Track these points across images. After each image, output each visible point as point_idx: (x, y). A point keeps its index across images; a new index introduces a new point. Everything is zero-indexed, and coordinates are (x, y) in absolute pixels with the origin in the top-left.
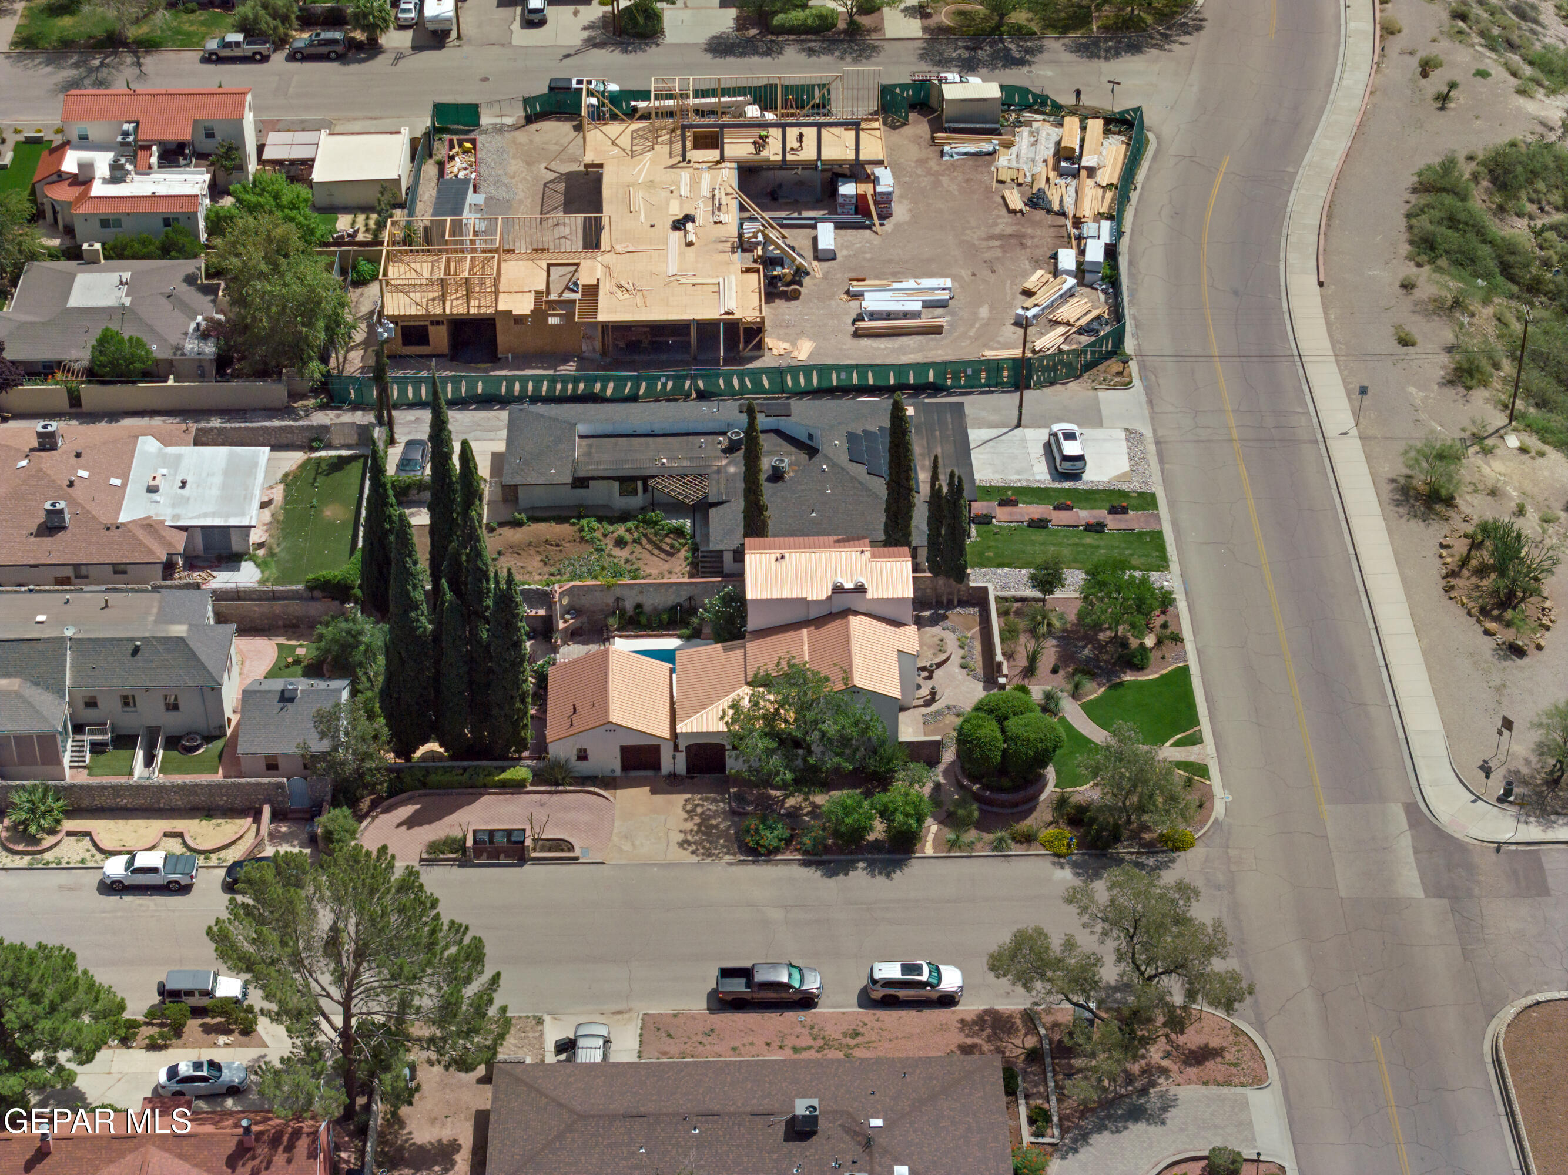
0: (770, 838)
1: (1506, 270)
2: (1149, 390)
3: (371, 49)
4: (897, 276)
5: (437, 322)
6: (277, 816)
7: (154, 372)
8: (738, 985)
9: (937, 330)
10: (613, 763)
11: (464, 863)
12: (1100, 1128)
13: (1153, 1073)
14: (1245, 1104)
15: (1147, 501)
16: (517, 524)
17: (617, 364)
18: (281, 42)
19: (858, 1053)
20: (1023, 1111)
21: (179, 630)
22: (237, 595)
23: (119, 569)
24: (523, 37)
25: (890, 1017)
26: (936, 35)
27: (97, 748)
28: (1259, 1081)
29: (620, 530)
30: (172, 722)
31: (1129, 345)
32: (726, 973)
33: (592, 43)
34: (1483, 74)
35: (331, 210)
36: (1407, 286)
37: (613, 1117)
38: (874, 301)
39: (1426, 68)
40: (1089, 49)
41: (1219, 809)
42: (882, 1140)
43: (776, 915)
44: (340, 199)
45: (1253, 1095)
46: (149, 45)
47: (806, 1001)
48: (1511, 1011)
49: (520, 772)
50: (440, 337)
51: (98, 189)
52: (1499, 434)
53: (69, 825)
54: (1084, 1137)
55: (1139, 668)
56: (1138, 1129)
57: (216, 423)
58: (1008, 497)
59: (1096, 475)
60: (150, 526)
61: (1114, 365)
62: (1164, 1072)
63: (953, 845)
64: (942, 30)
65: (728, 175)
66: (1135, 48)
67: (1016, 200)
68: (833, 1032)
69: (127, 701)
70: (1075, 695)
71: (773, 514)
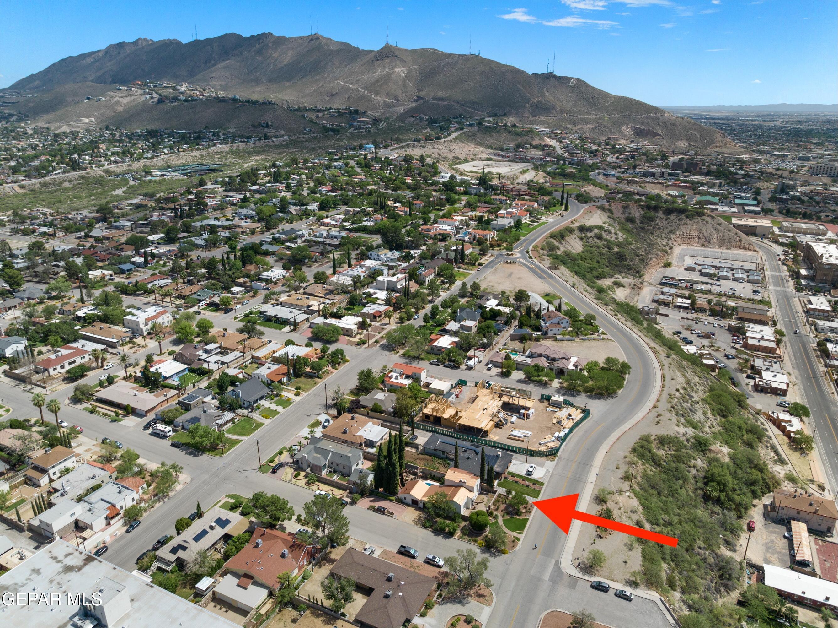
0: (427, 524)
1: (653, 460)
2: (557, 463)
3: (458, 368)
4: (523, 429)
5: (432, 415)
6: (350, 493)
7: (382, 412)
8: (403, 550)
9: (523, 441)
10: (410, 502)
11: (374, 511)
12: (451, 602)
13: (469, 595)
14: (483, 609)
15: (542, 484)
16: (422, 454)
17: (461, 432)
18: (443, 363)
19: (417, 571)
20: (438, 593)
21: (350, 455)
22: (368, 453)
23: (352, 443)
24: (485, 371)
25: (427, 566)
26: (561, 388)
27: (330, 472)
28: (489, 605)
29: (440, 461)
30: (344, 471)
31: (559, 454)
32: (402, 546)
33: (497, 375)
34: (670, 420)
35: (432, 393)
36: (625, 457)
37: (359, 564)
38: (515, 433)
39: (659, 415)
40: (590, 397)
41: (517, 548)
42: (401, 587)
43: (420, 539)
44: (434, 391)
45: (486, 608)
46: (422, 359)
47: (413, 557)
48: (549, 611)
49: (393, 498)
50: (431, 418)
51: (392, 380)
52: (626, 492)
53: (317, 483)
54: (446, 603)
55: (519, 516)
56: (458, 606)
57: (388, 424)
58: (513, 475)
59: (535, 476)
60: (360, 437)
61: (553, 457)
62: (471, 596)
63: (461, 538)
64: (563, 387)
65: (500, 403)
66: (599, 399)
67: (555, 421)
68: (415, 565)
69: (338, 465)
70: (503, 517)
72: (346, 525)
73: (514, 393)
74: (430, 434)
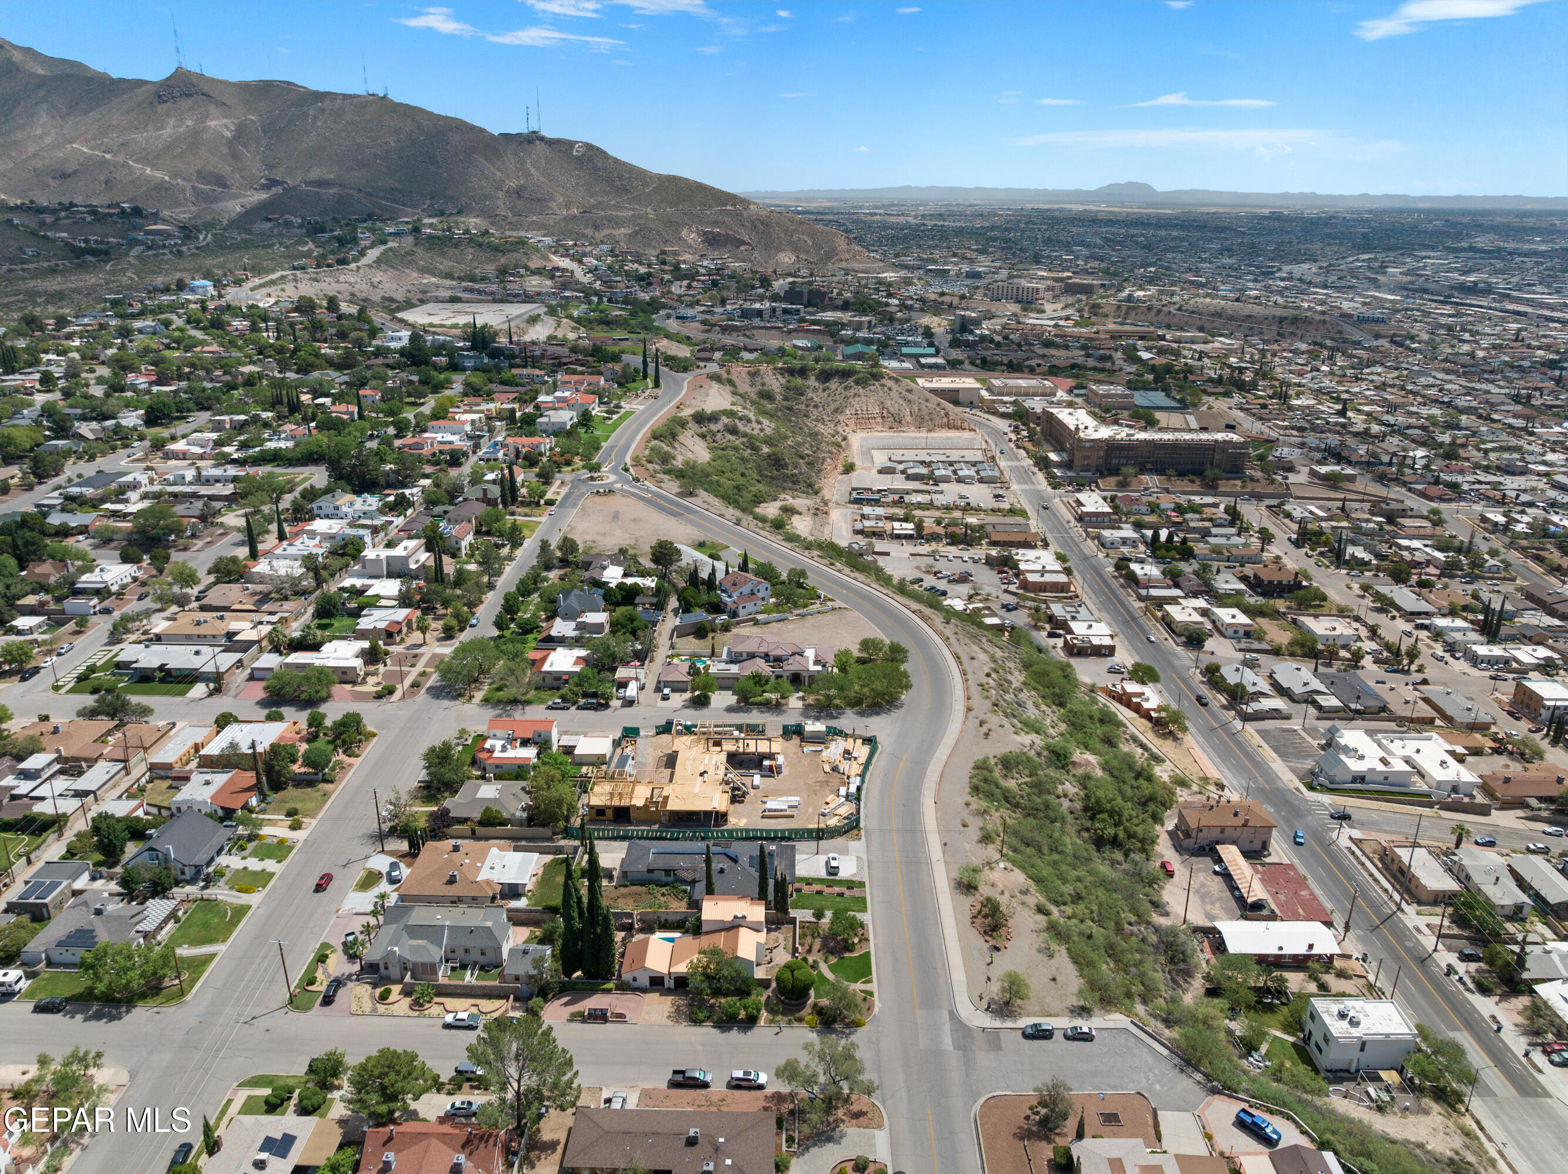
0: (701, 1016)
1: (1006, 799)
2: (867, 842)
3: (606, 706)
4: (780, 795)
5: (609, 808)
6: (516, 1000)
7: (504, 823)
8: (680, 1078)
9: (792, 817)
10: (647, 983)
11: (584, 1021)
12: (814, 1145)
13: (838, 1121)
14: (874, 1137)
15: (862, 884)
16: (626, 886)
17: (674, 826)
18: (575, 703)
19: (724, 1109)
20: (784, 1136)
21: (489, 924)
22: (517, 910)
23: (474, 899)
24: (661, 704)
25: (737, 1093)
26: (807, 707)
27: (453, 969)
28: (880, 1126)
29: (664, 890)
30: (483, 960)
31: (862, 824)
32: (675, 1072)
33: (685, 707)
34: (1002, 726)
35: (581, 764)
36: (967, 804)
37: (618, 1133)
38: (771, 804)
39: (982, 723)
40: (861, 714)
41: (876, 1010)
42: (722, 1148)
43: (699, 1048)
44: (585, 760)
45: (877, 1132)
46: (528, 703)
47: (705, 1085)
48: (983, 1099)
49: (610, 985)
50: (610, 814)
51: (496, 754)
52: (997, 862)
53: (436, 1000)
54: (807, 1149)
55: (851, 951)
56: (830, 1146)
57: (523, 843)
58: (809, 882)
59: (844, 874)
60: (488, 882)
61: (855, 832)
62: (843, 1121)
63: (772, 1021)
64: (809, 705)
65: (723, 757)
66: (878, 714)
67: (827, 768)
68: (714, 1099)
69: (467, 951)
70: (826, 961)
71: (716, 887)
72: (569, 1063)
73: (736, 733)
74: (625, 844)
